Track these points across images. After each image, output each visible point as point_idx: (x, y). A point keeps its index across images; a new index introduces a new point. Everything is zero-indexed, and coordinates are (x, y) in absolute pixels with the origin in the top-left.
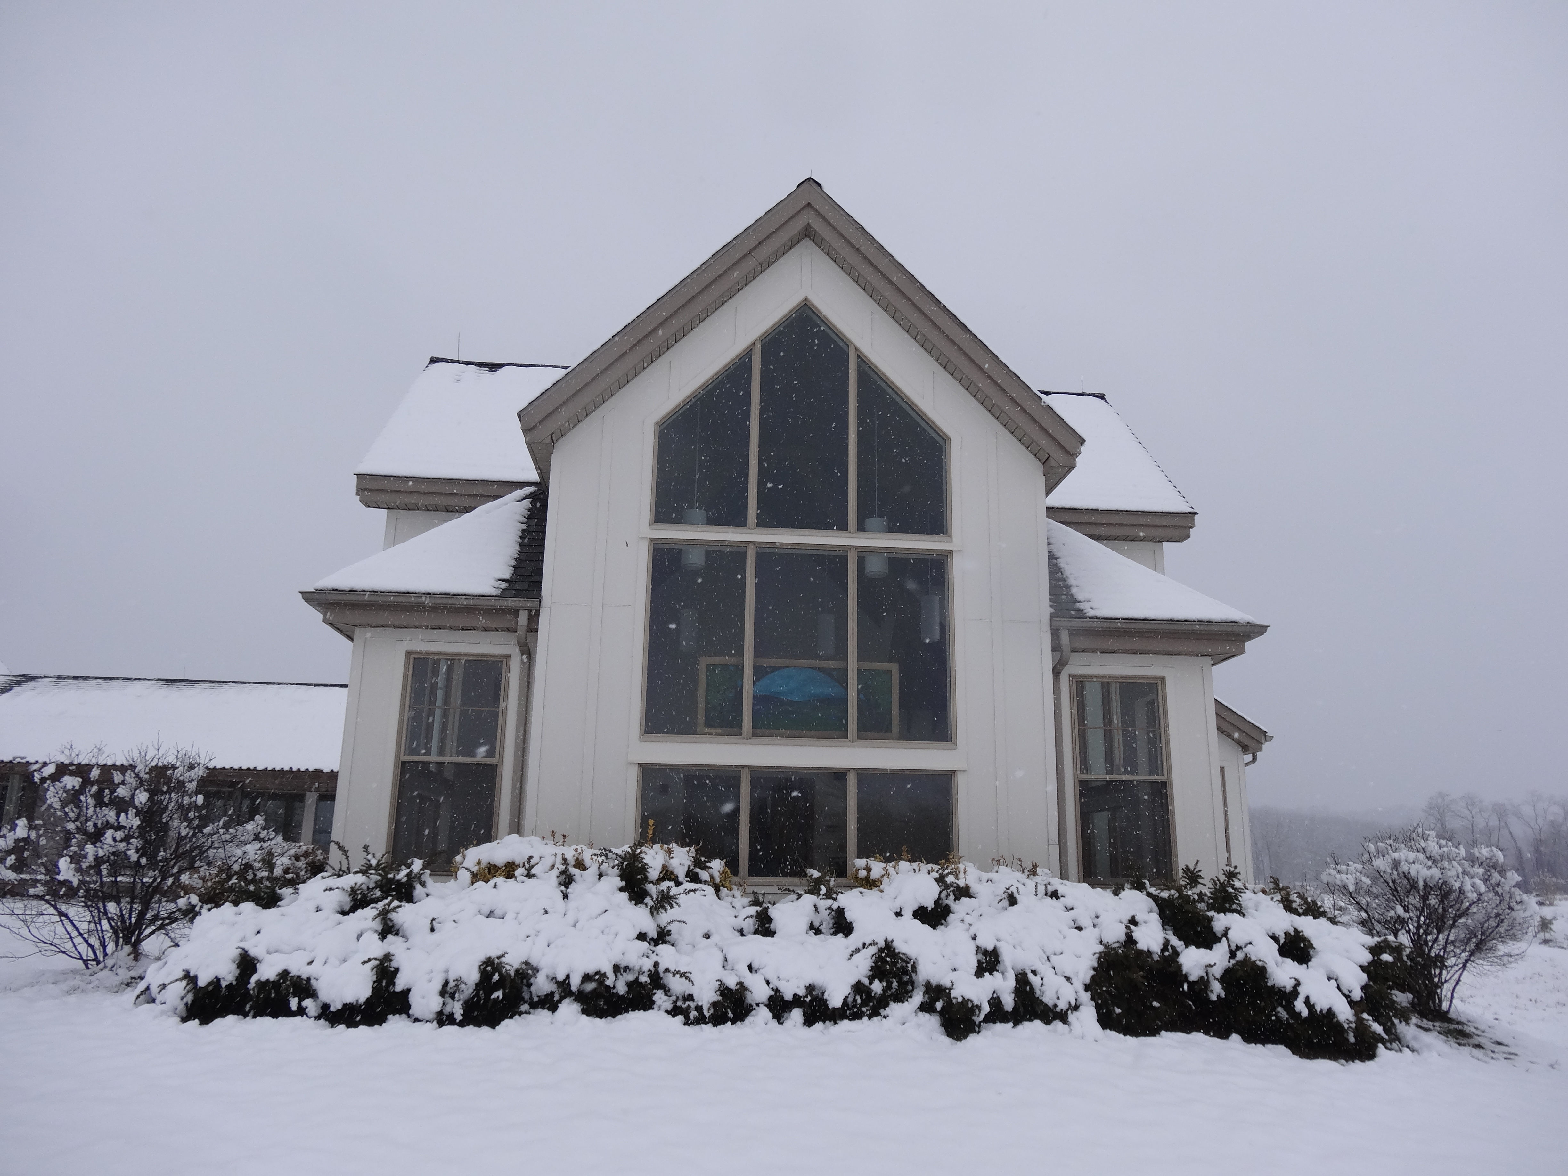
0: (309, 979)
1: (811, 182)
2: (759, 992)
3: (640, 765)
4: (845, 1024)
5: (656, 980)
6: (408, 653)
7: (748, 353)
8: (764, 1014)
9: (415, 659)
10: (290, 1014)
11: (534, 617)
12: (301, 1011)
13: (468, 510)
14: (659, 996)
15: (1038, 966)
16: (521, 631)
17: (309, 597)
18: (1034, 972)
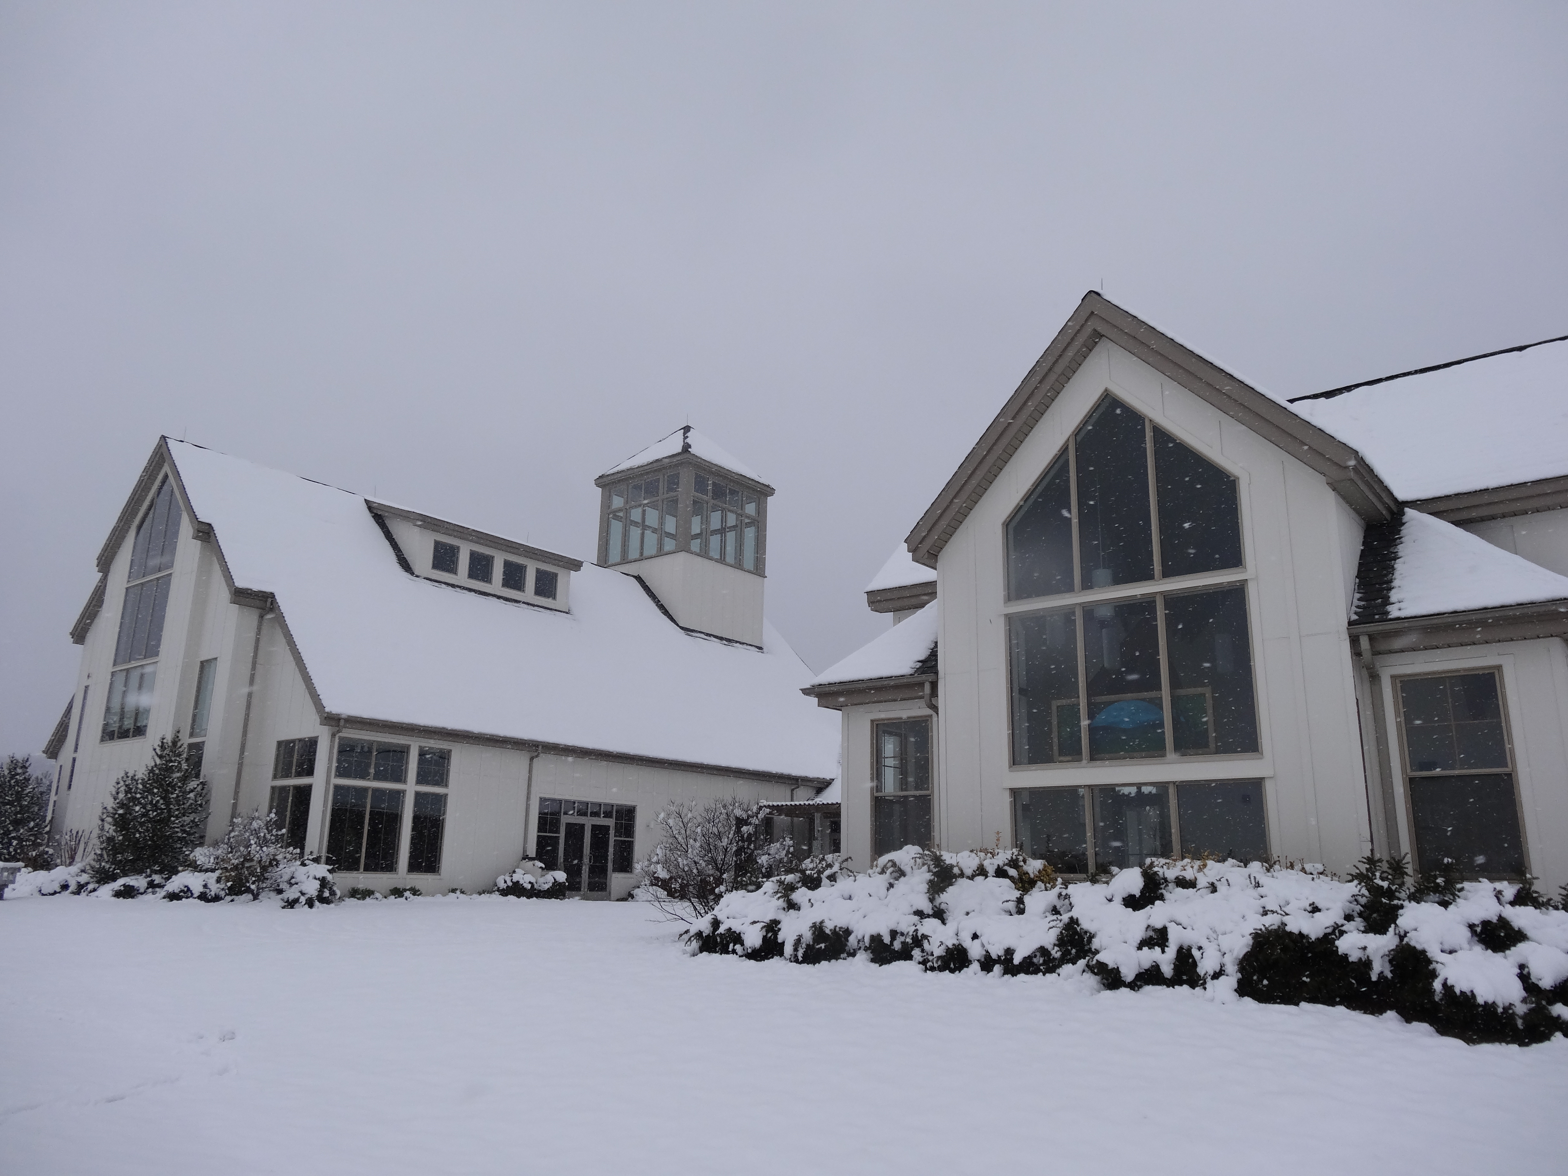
0: (740, 933)
1: (1093, 294)
2: (975, 951)
3: (1011, 790)
4: (1022, 977)
5: (918, 941)
6: (872, 721)
7: (1064, 450)
8: (975, 966)
9: (877, 725)
10: (727, 952)
11: (934, 685)
12: (734, 952)
13: (922, 606)
14: (916, 953)
15: (1204, 943)
16: (927, 698)
17: (806, 692)
18: (1200, 948)
